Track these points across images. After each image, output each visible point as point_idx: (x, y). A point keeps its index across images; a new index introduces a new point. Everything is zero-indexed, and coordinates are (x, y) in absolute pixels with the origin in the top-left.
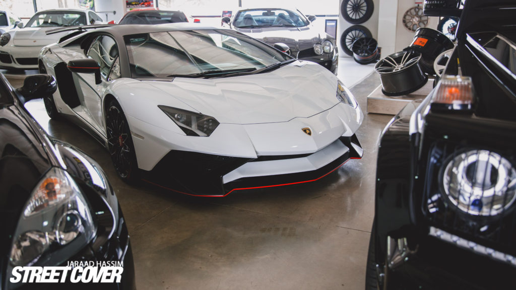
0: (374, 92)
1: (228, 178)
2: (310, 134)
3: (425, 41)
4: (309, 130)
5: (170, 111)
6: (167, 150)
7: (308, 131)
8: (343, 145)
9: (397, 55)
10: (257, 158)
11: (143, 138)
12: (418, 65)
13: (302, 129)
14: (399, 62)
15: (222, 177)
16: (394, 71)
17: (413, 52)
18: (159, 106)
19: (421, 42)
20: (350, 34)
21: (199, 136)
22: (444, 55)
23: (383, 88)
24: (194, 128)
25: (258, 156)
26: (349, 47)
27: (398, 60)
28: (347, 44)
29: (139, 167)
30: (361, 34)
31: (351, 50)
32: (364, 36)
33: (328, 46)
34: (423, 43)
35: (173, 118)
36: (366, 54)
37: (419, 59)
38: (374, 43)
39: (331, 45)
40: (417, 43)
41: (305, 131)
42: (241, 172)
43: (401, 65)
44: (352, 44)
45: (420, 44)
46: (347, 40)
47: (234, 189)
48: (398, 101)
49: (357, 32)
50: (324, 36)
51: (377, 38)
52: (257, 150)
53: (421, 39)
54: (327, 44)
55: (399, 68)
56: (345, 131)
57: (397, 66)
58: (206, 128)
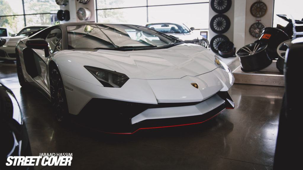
0: (237, 70)
1: (135, 120)
2: (197, 87)
3: (270, 36)
4: (197, 84)
5: (93, 70)
6: (89, 98)
7: (196, 86)
8: (221, 98)
9: (251, 45)
10: (157, 104)
11: (72, 90)
12: (265, 51)
13: (192, 84)
14: (252, 50)
15: (131, 120)
16: (250, 55)
17: (262, 43)
18: (85, 67)
19: (266, 36)
20: (216, 40)
21: (113, 87)
22: (283, 44)
23: (242, 67)
24: (110, 82)
25: (158, 103)
26: (215, 48)
27: (252, 48)
28: (214, 46)
29: (70, 112)
30: (223, 40)
31: (217, 49)
32: (224, 41)
33: (203, 43)
34: (268, 37)
35: (95, 75)
36: (227, 52)
37: (266, 47)
38: (232, 44)
39: (206, 43)
40: (264, 37)
41: (194, 85)
42: (145, 115)
43: (254, 52)
44: (217, 46)
45: (266, 38)
46: (214, 44)
47: (140, 129)
48: (253, 75)
49: (220, 39)
50: (200, 38)
51: (233, 41)
52: (158, 99)
53: (266, 35)
54: (203, 42)
55: (252, 53)
56: (222, 87)
57: (251, 52)
58: (119, 82)
